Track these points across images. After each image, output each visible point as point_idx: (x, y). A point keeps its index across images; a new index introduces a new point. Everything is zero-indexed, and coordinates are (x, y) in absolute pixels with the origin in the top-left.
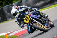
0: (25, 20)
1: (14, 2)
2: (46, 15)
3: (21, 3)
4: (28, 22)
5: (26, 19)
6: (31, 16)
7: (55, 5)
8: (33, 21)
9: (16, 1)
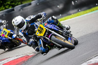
0: (37, 32)
2: (66, 26)
3: (13, 12)
6: (46, 26)
7: (71, 16)
9: (4, 8)
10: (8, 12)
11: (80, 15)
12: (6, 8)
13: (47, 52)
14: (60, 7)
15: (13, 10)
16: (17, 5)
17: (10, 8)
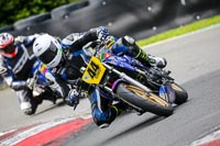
0: (86, 74)
1: (18, 16)
2: (158, 59)
3: (48, 21)
4: (97, 81)
5: (89, 70)
6: (107, 61)
7: (178, 30)
8: (118, 77)
9: (28, 14)
10: (37, 21)
11: (199, 28)
12: (32, 14)
13: (109, 121)
14: (154, 9)
15: (49, 17)
16: (58, 6)
17: (43, 13)
